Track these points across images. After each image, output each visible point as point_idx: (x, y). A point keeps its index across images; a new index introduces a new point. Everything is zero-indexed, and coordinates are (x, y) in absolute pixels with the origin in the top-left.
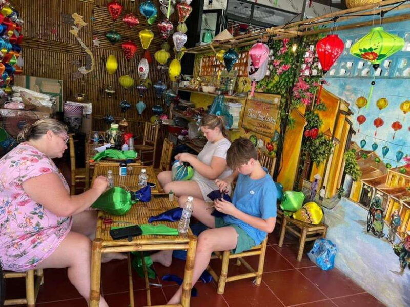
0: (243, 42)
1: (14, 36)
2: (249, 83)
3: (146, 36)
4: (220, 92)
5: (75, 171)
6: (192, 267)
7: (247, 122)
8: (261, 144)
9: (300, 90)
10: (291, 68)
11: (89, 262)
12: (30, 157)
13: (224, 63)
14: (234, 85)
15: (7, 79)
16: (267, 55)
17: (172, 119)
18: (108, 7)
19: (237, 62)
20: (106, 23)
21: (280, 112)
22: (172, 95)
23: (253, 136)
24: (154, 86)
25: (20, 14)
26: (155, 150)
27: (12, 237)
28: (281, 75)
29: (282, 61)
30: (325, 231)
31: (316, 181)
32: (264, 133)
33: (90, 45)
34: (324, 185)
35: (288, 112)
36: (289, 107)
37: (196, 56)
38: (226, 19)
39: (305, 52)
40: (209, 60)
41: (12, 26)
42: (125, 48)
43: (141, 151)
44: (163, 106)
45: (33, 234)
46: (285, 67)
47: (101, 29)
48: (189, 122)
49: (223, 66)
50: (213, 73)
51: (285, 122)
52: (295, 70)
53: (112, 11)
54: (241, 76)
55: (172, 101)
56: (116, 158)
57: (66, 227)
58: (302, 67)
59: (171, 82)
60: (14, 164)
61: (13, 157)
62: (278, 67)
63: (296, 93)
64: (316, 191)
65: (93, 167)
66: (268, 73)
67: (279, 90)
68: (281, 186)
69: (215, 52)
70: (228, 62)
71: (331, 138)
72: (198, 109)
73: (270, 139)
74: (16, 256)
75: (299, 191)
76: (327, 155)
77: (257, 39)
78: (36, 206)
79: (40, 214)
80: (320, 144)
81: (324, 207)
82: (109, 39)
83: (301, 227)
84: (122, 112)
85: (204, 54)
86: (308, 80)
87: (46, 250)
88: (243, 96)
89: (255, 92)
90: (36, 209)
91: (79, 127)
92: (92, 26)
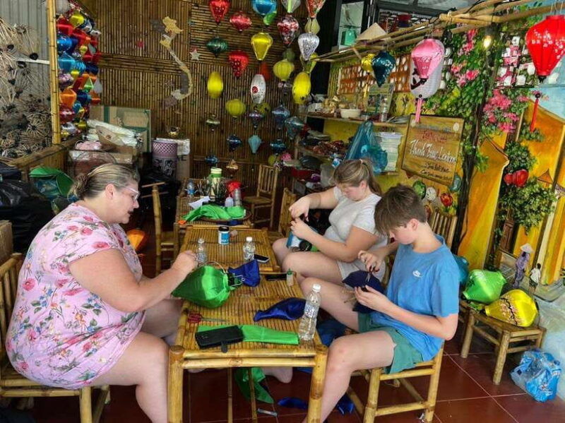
0: (402, 40)
1: (88, 52)
2: (412, 101)
3: (262, 42)
4: (366, 118)
5: (160, 236)
6: (321, 395)
7: (411, 162)
8: (431, 194)
9: (496, 109)
10: (481, 76)
11: (164, 380)
12: (80, 226)
13: (373, 74)
14: (389, 106)
15: (80, 111)
16: (441, 56)
17: (298, 158)
18: (209, 5)
19: (394, 70)
20: (207, 28)
21: (462, 144)
22: (298, 124)
23: (419, 183)
24: (273, 112)
25: (95, 23)
26: (273, 204)
27: (56, 340)
28: (463, 86)
29: (465, 64)
30: (541, 337)
31: (524, 254)
32: (438, 179)
33: (187, 59)
34: (538, 262)
35: (476, 145)
36: (478, 137)
37: (331, 66)
38: (377, 8)
39: (505, 47)
40: (351, 71)
41: (85, 39)
42: (233, 60)
43: (253, 205)
44: (285, 140)
45: (87, 335)
46: (470, 74)
47: (201, 37)
48: (322, 162)
49: (371, 78)
50: (357, 90)
51: (470, 161)
52: (488, 78)
53: (215, 10)
54: (401, 91)
55: (297, 133)
56: (215, 217)
57: (134, 326)
58: (498, 73)
59: (296, 106)
60: (58, 237)
61: (58, 225)
62: (458, 75)
63: (488, 115)
64: (524, 271)
65: (183, 231)
66: (442, 85)
67: (460, 111)
68: (465, 261)
69: (360, 57)
70: (379, 72)
71: (550, 186)
72: (334, 143)
73: (446, 187)
74: (63, 368)
75: (495, 270)
76: (543, 214)
77: (424, 34)
78: (90, 296)
79: (95, 308)
80: (530, 195)
81: (539, 297)
82: (211, 49)
83: (500, 331)
84: (231, 150)
85: (343, 62)
86: (509, 93)
87: (104, 360)
88: (404, 122)
89: (421, 115)
90: (90, 300)
91: (173, 171)
92: (189, 33)
